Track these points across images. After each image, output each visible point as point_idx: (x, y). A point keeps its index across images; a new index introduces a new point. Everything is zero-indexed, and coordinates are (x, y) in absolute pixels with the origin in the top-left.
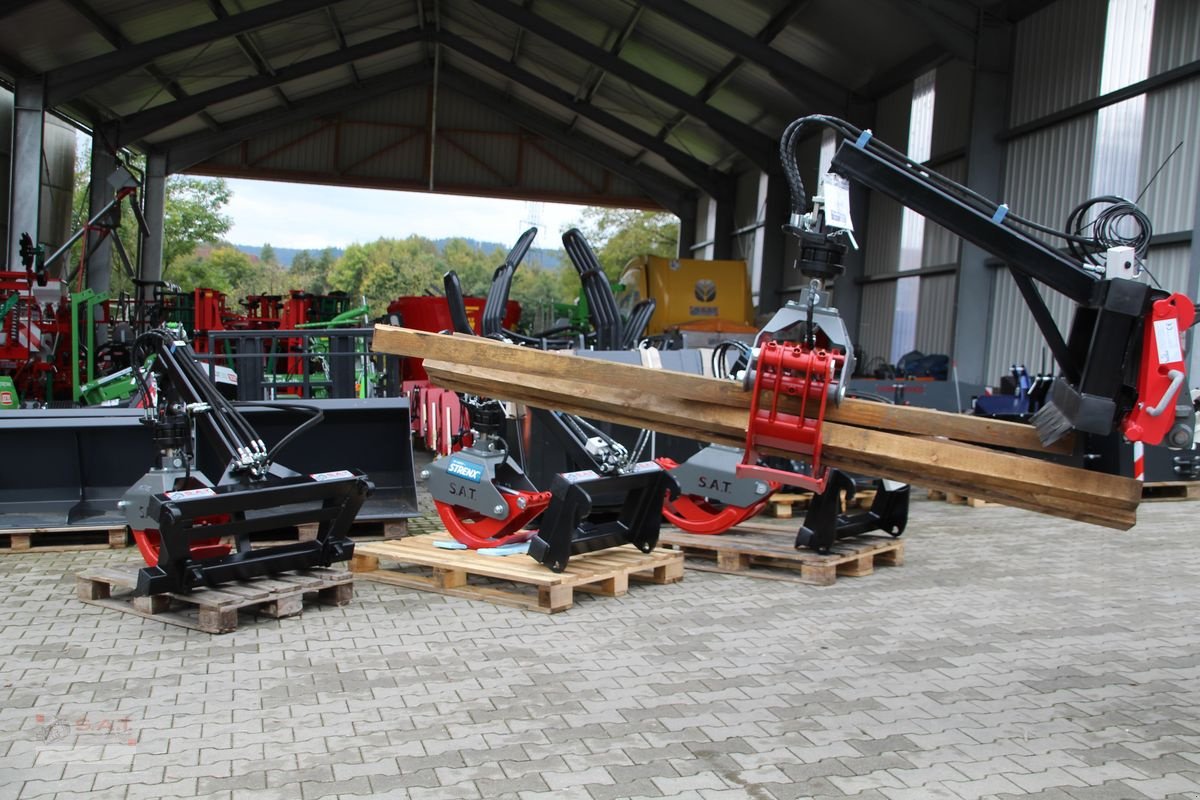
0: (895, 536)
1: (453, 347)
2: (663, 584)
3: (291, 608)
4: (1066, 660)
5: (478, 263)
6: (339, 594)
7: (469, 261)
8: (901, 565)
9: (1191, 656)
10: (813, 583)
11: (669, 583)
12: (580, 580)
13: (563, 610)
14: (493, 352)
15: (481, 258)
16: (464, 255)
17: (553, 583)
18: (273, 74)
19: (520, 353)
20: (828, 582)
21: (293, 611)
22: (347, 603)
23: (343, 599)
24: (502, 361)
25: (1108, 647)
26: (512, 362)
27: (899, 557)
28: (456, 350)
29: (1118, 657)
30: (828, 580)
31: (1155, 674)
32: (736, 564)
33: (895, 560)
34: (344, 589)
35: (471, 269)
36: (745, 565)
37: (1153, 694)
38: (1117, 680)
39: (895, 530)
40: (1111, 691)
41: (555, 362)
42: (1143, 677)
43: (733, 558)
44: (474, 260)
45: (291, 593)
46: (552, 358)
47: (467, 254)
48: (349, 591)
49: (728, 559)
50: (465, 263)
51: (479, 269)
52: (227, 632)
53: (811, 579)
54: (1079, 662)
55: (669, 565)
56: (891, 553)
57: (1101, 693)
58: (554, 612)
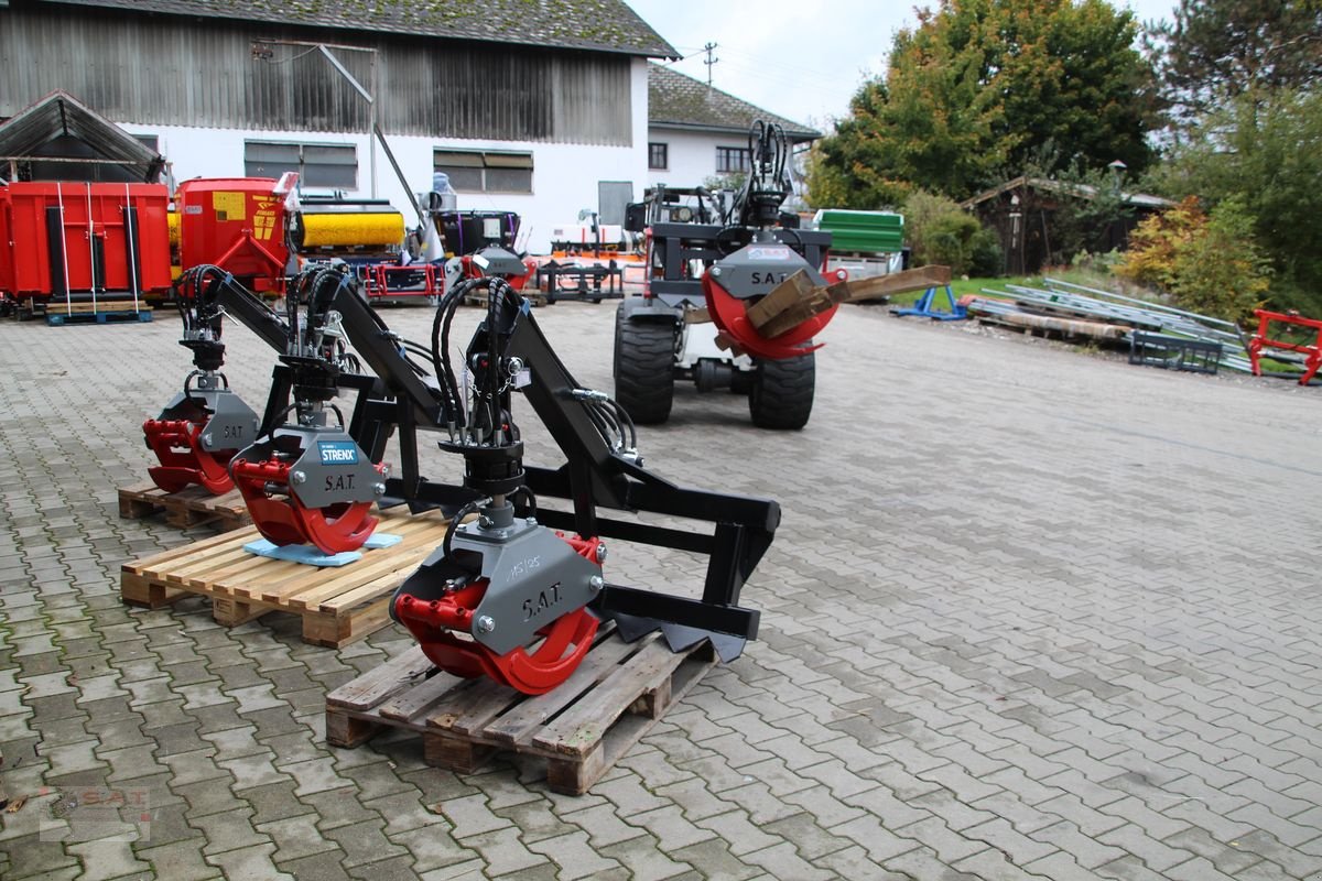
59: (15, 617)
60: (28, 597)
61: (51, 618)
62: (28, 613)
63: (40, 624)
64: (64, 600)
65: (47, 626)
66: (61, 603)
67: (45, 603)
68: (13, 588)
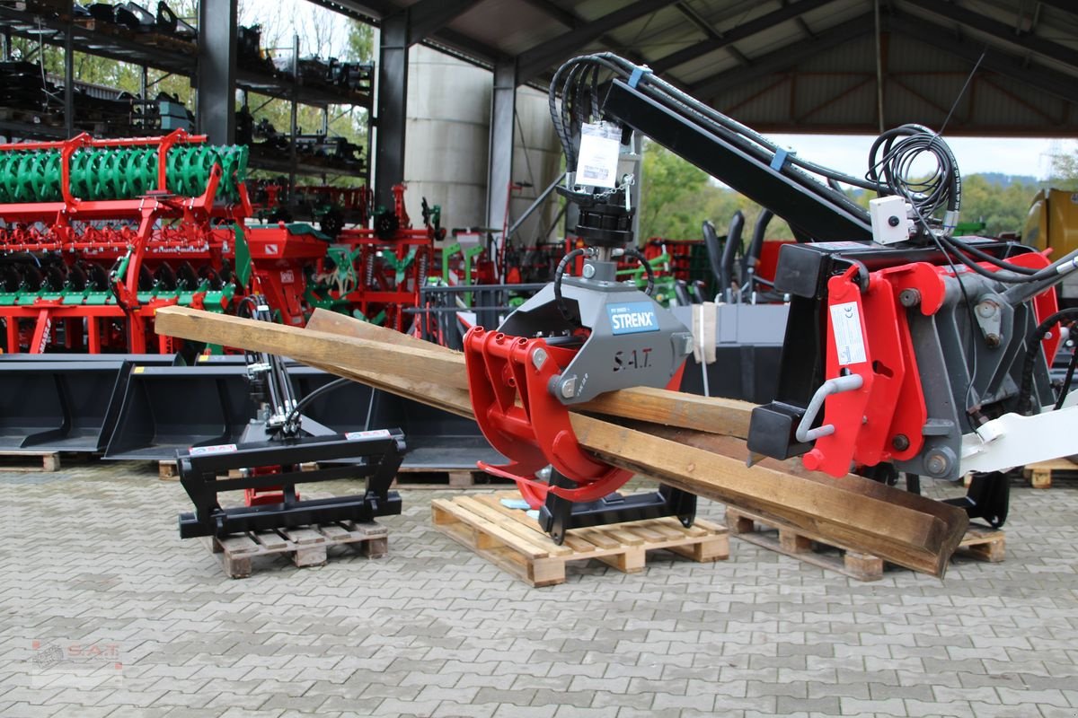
0: (995, 527)
1: (222, 329)
2: (699, 562)
3: (313, 558)
5: (995, 197)
6: (370, 547)
7: (984, 195)
8: (998, 562)
10: (855, 576)
11: (707, 561)
12: (575, 553)
13: (552, 584)
14: (257, 335)
15: (998, 192)
16: (979, 189)
17: (537, 557)
18: (721, 37)
19: (282, 335)
20: (871, 577)
21: (314, 562)
22: (379, 557)
23: (375, 552)
24: (266, 343)
26: (274, 345)
27: (995, 552)
28: (225, 332)
30: (870, 575)
32: (794, 546)
33: (990, 556)
34: (377, 543)
35: (986, 202)
36: (804, 548)
39: (996, 520)
41: (314, 346)
43: (791, 539)
44: (990, 194)
45: (314, 545)
46: (311, 340)
47: (983, 189)
48: (383, 545)
49: (786, 538)
50: (980, 198)
51: (994, 203)
52: (239, 578)
53: (853, 572)
55: (706, 542)
56: (985, 546)
58: (538, 586)
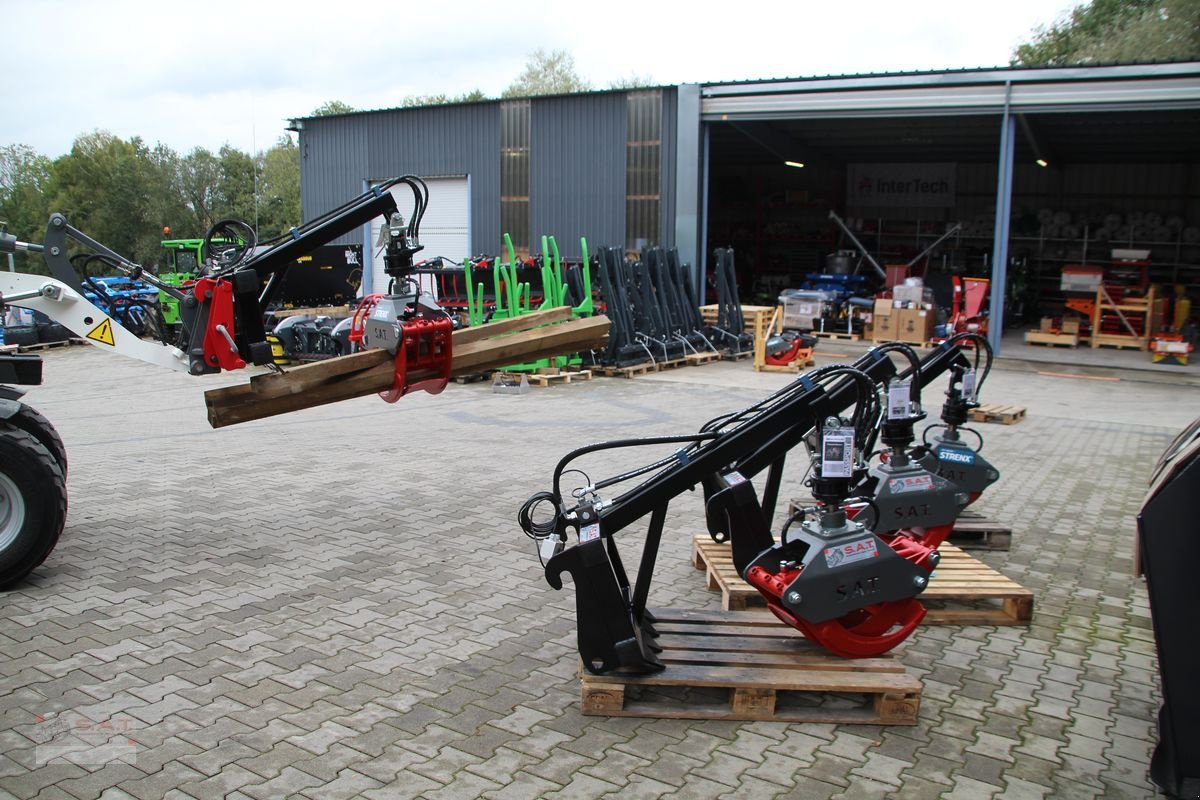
4: (262, 573)
9: (163, 591)
25: (233, 591)
29: (224, 582)
31: (194, 569)
37: (197, 554)
38: (222, 561)
40: (224, 552)
42: (203, 565)
54: (252, 572)
57: (230, 550)
59: (1114, 646)
60: (1096, 660)
61: (1089, 635)
62: (1103, 645)
63: (1100, 633)
64: (1069, 646)
65: (1095, 630)
66: (1073, 644)
67: (1085, 650)
68: (1102, 673)
